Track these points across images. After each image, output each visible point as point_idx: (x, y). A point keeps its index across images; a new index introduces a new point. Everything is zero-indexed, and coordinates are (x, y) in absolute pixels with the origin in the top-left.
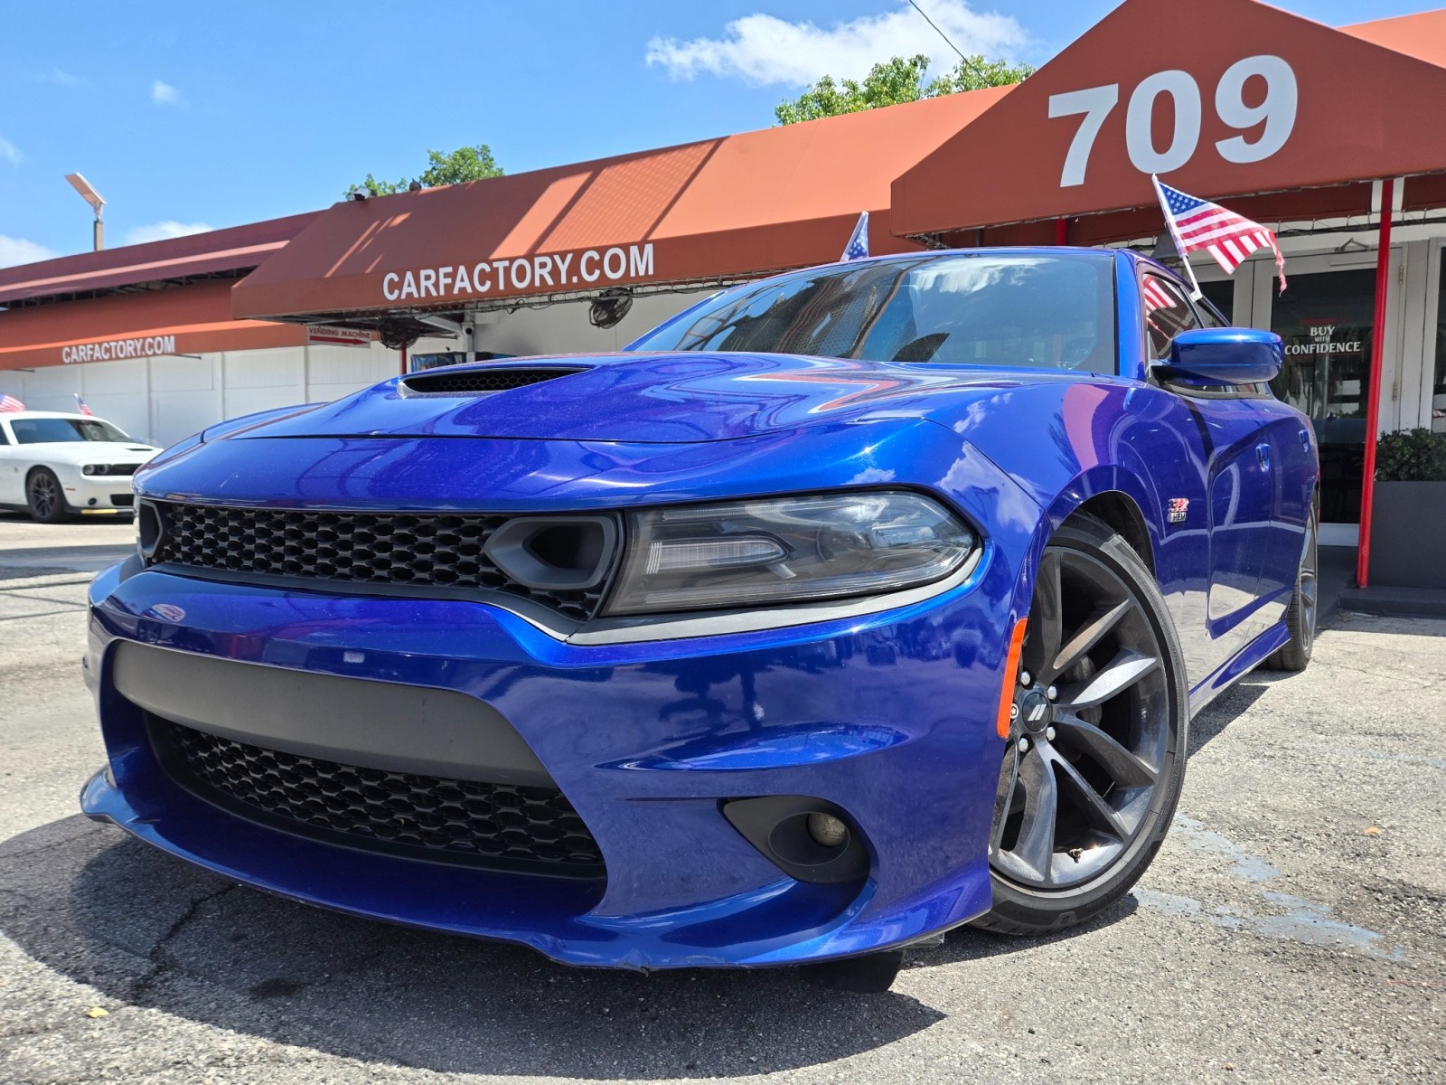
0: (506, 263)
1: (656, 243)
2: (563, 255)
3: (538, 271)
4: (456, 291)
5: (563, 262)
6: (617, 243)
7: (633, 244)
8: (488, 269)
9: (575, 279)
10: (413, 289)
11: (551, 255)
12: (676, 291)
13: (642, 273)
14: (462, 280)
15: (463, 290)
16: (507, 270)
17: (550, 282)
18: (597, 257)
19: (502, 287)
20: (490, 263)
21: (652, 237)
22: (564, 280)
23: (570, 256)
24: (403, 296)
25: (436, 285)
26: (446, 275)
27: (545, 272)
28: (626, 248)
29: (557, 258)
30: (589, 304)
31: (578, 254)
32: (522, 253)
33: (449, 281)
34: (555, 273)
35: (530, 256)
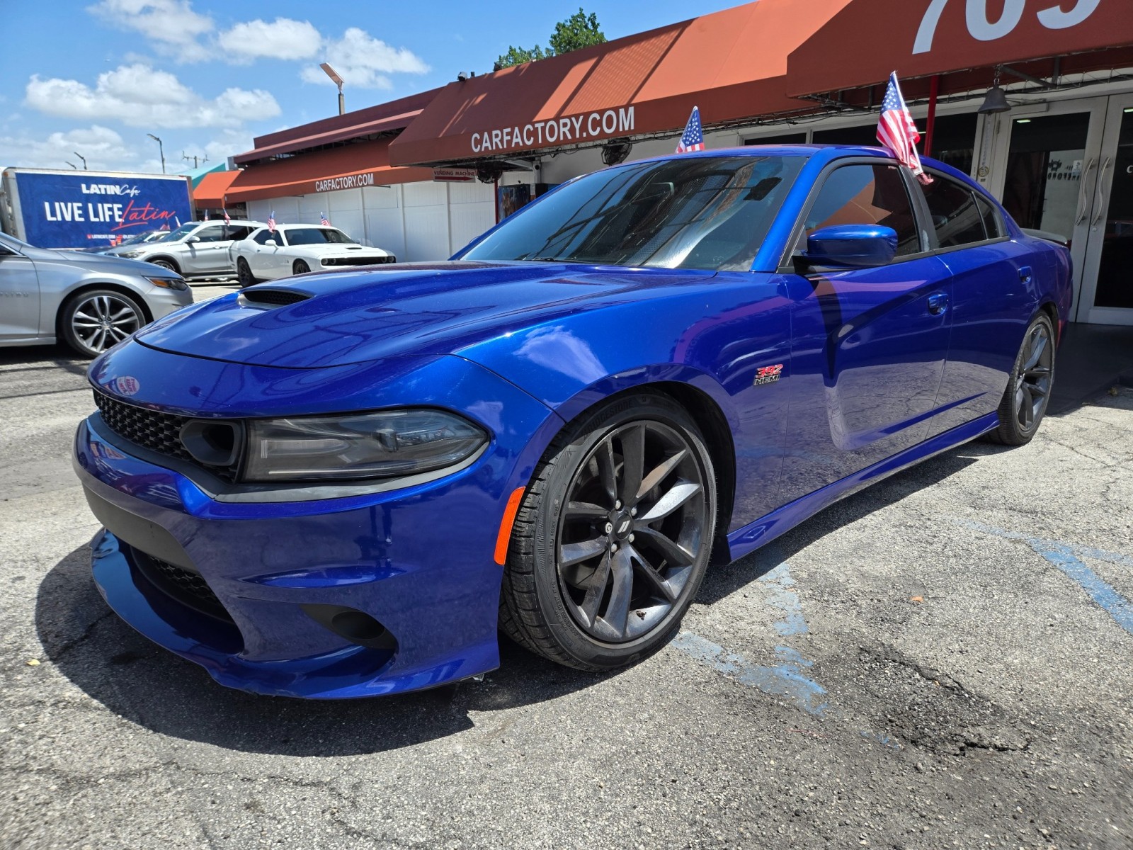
0: (543, 124)
1: (636, 105)
2: (577, 117)
3: (562, 129)
4: (513, 145)
5: (577, 122)
6: (611, 106)
7: (621, 107)
8: (532, 129)
9: (585, 135)
10: (488, 144)
11: (569, 117)
12: (657, 138)
13: (627, 128)
14: (517, 137)
15: (517, 143)
16: (543, 129)
17: (569, 137)
18: (598, 118)
19: (540, 141)
20: (533, 124)
21: (633, 102)
22: (578, 136)
23: (581, 118)
24: (483, 150)
25: (502, 141)
26: (508, 134)
27: (566, 130)
28: (616, 110)
29: (573, 119)
30: (601, 149)
31: (587, 115)
32: (552, 117)
33: (509, 138)
34: (572, 130)
35: (557, 119)
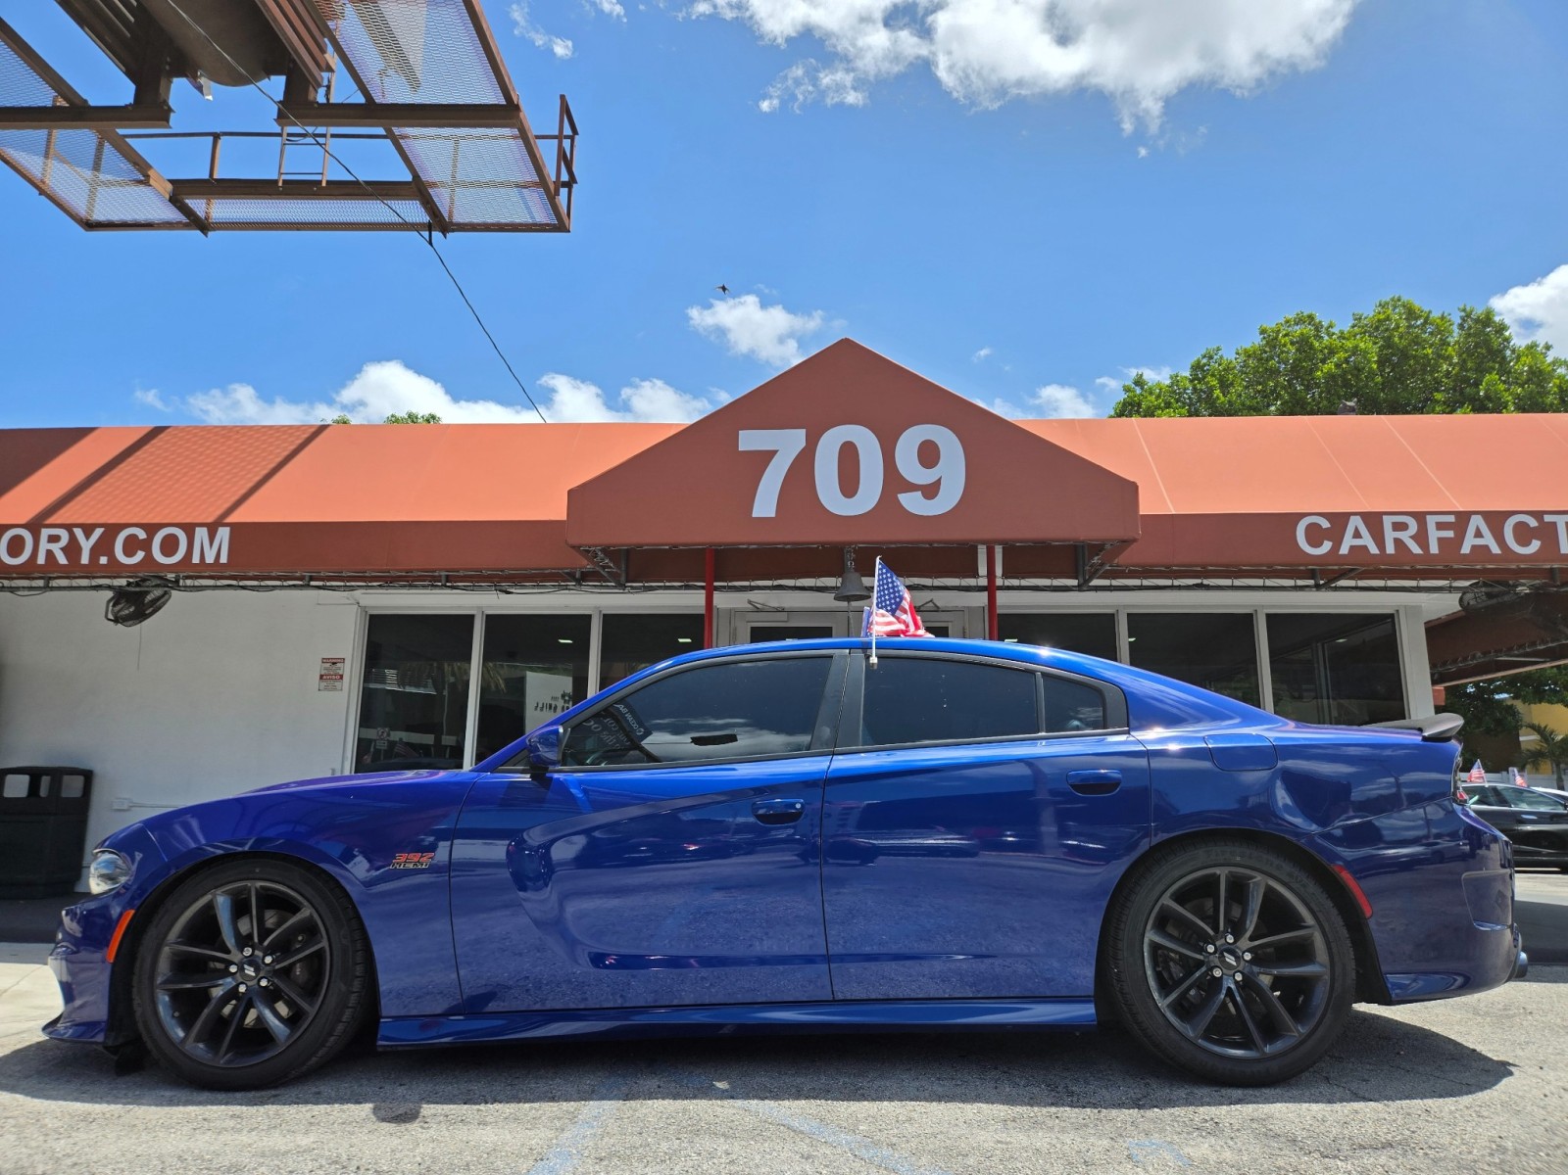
1: (235, 527)
2: (88, 530)
3: (44, 546)
5: (88, 537)
6: (179, 521)
7: (201, 525)
9: (101, 560)
11: (69, 527)
12: (244, 588)
17: (62, 560)
18: (142, 536)
21: (230, 519)
22: (85, 559)
23: (99, 532)
27: (56, 547)
28: (189, 529)
29: (78, 532)
30: (111, 594)
31: (112, 530)
32: (23, 521)
34: (72, 549)
35: (35, 526)
